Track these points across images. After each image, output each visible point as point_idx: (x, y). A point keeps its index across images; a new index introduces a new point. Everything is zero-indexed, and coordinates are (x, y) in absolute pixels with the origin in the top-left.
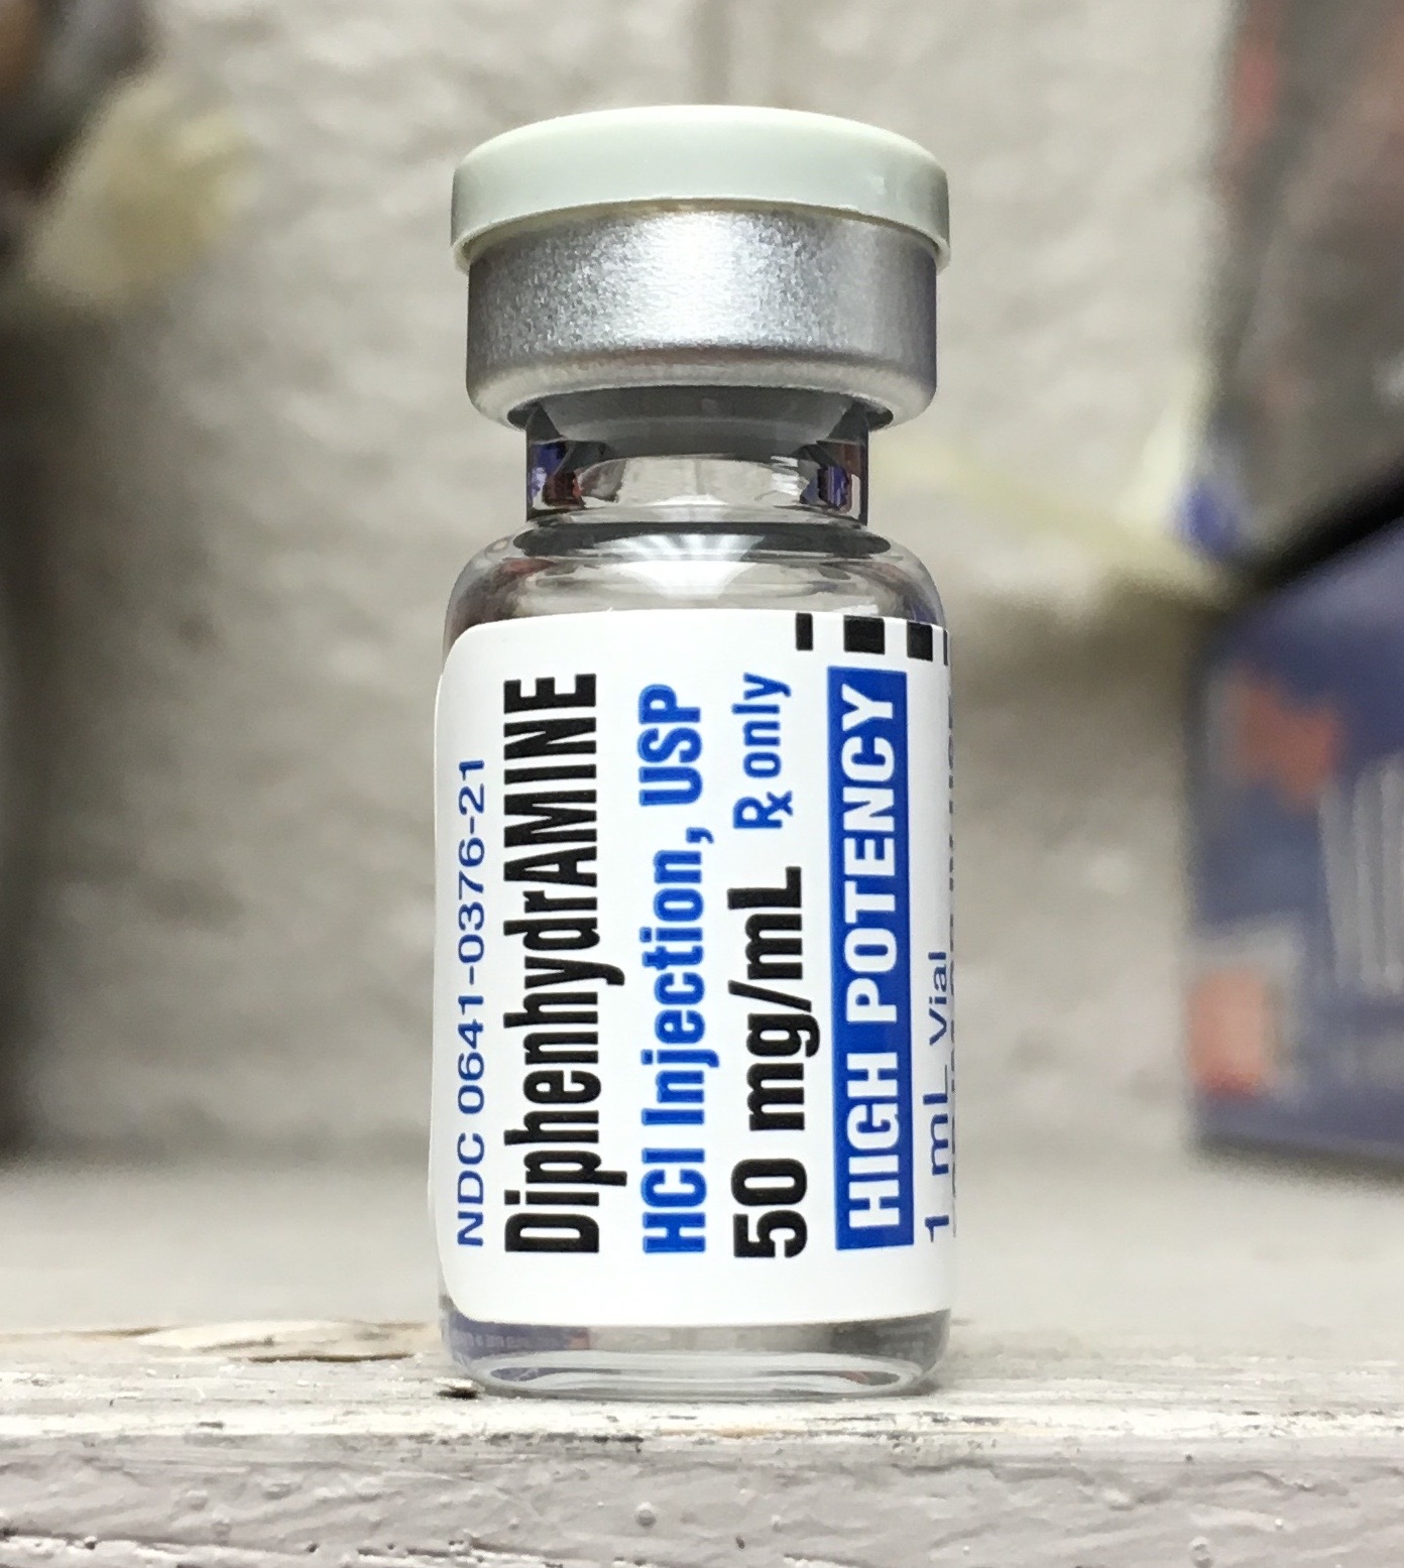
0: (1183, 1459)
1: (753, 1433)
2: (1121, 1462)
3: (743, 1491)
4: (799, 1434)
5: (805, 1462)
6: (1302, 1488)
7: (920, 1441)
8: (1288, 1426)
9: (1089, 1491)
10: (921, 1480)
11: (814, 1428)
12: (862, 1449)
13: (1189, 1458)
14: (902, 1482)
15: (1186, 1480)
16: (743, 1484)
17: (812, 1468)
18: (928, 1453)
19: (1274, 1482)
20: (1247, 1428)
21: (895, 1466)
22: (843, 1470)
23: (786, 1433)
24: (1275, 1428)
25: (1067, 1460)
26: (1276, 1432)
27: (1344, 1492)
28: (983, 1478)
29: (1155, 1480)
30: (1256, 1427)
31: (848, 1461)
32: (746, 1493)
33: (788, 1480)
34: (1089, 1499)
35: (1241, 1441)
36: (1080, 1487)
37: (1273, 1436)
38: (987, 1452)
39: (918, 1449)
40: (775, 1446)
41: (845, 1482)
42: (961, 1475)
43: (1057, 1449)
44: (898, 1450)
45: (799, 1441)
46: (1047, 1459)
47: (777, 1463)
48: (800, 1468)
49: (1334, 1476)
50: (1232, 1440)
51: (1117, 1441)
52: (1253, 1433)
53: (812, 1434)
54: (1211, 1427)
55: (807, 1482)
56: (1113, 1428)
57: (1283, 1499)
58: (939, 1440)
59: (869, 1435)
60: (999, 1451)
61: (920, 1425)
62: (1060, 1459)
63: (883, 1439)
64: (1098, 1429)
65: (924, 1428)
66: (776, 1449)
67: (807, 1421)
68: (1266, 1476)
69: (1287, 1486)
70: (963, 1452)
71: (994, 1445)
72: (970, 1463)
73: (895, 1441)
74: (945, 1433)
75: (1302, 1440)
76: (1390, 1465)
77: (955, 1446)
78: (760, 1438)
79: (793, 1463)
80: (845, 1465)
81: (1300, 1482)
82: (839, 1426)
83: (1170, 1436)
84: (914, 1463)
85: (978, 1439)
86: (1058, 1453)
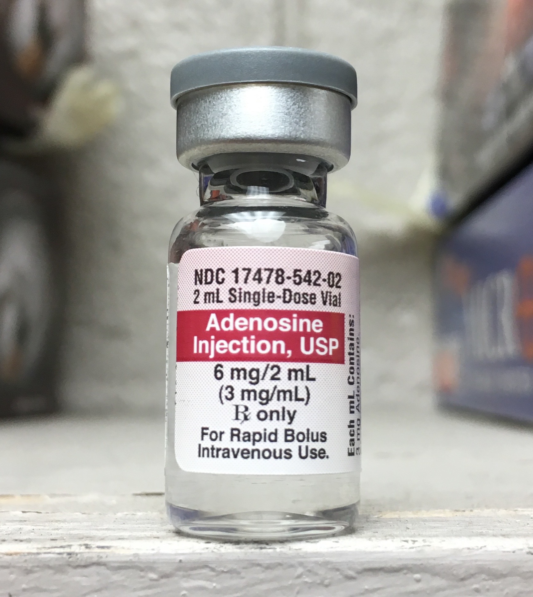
0: (178, 561)
1: (16, 554)
2: (154, 562)
3: (12, 576)
4: (34, 554)
5: (36, 564)
6: (223, 572)
7: (79, 556)
8: (220, 547)
9: (142, 574)
10: (79, 570)
11: (39, 551)
12: (57, 559)
13: (180, 561)
14: (71, 571)
15: (179, 569)
16: (11, 573)
17: (38, 566)
18: (82, 560)
19: (213, 570)
20: (203, 549)
21: (69, 565)
22: (49, 567)
23: (29, 554)
24: (215, 548)
25: (135, 562)
26: (215, 550)
27: (239, 573)
28: (102, 569)
29: (168, 569)
30: (207, 548)
31: (51, 564)
32: (13, 577)
33: (28, 572)
34: (142, 577)
35: (201, 554)
36: (139, 572)
37: (213, 552)
38: (104, 560)
39: (78, 559)
40: (24, 558)
41: (51, 572)
42: (93, 569)
43: (131, 558)
44: (71, 559)
45: (33, 556)
46: (127, 562)
47: (25, 565)
48: (33, 567)
49: (235, 567)
50: (197, 553)
51: (153, 555)
52: (206, 551)
53: (38, 554)
54: (190, 549)
55: (36, 572)
56: (153, 550)
57: (217, 575)
58: (86, 556)
59: (59, 554)
60: (109, 559)
61: (80, 549)
62: (131, 561)
63: (65, 556)
64: (147, 550)
65: (81, 551)
66: (24, 560)
67: (38, 548)
68: (210, 567)
69: (218, 571)
70: (95, 560)
71: (107, 557)
72: (98, 564)
73: (70, 556)
74: (89, 553)
75: (224, 553)
76: (257, 562)
77: (92, 558)
78: (19, 555)
79: (30, 565)
80: (50, 565)
81: (222, 569)
82: (49, 551)
83: (174, 553)
84: (77, 564)
85: (101, 555)
86: (131, 560)
